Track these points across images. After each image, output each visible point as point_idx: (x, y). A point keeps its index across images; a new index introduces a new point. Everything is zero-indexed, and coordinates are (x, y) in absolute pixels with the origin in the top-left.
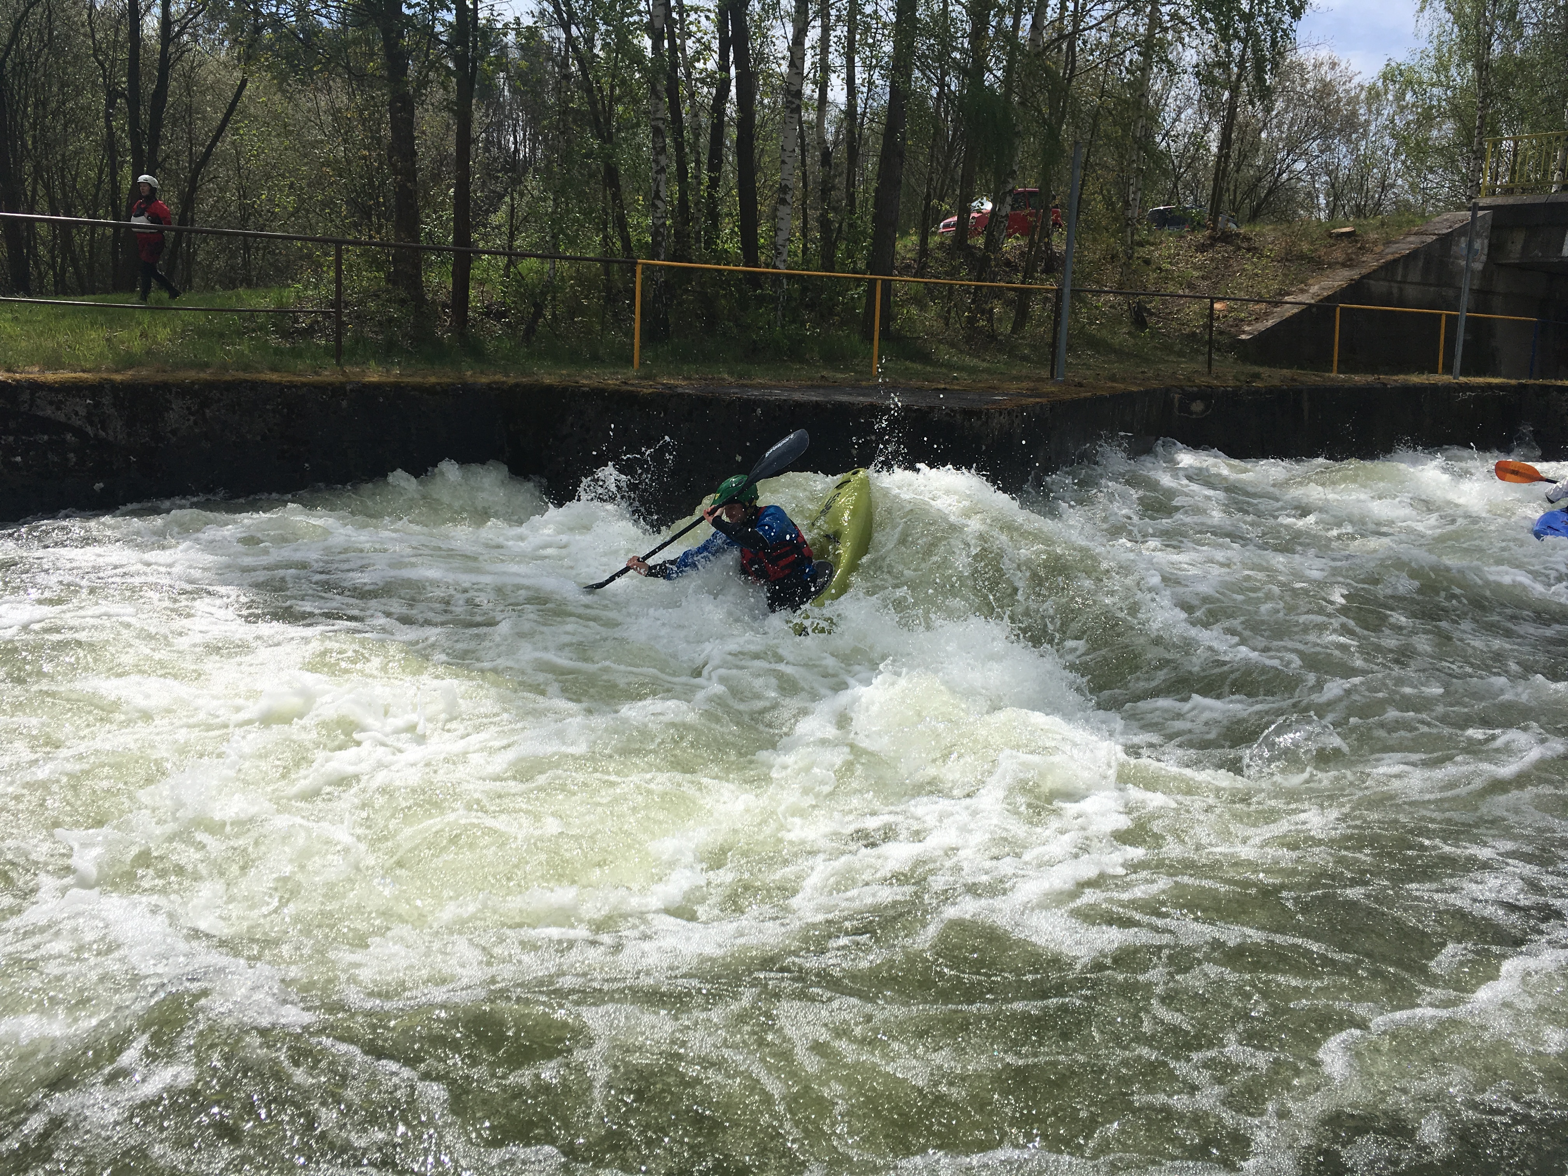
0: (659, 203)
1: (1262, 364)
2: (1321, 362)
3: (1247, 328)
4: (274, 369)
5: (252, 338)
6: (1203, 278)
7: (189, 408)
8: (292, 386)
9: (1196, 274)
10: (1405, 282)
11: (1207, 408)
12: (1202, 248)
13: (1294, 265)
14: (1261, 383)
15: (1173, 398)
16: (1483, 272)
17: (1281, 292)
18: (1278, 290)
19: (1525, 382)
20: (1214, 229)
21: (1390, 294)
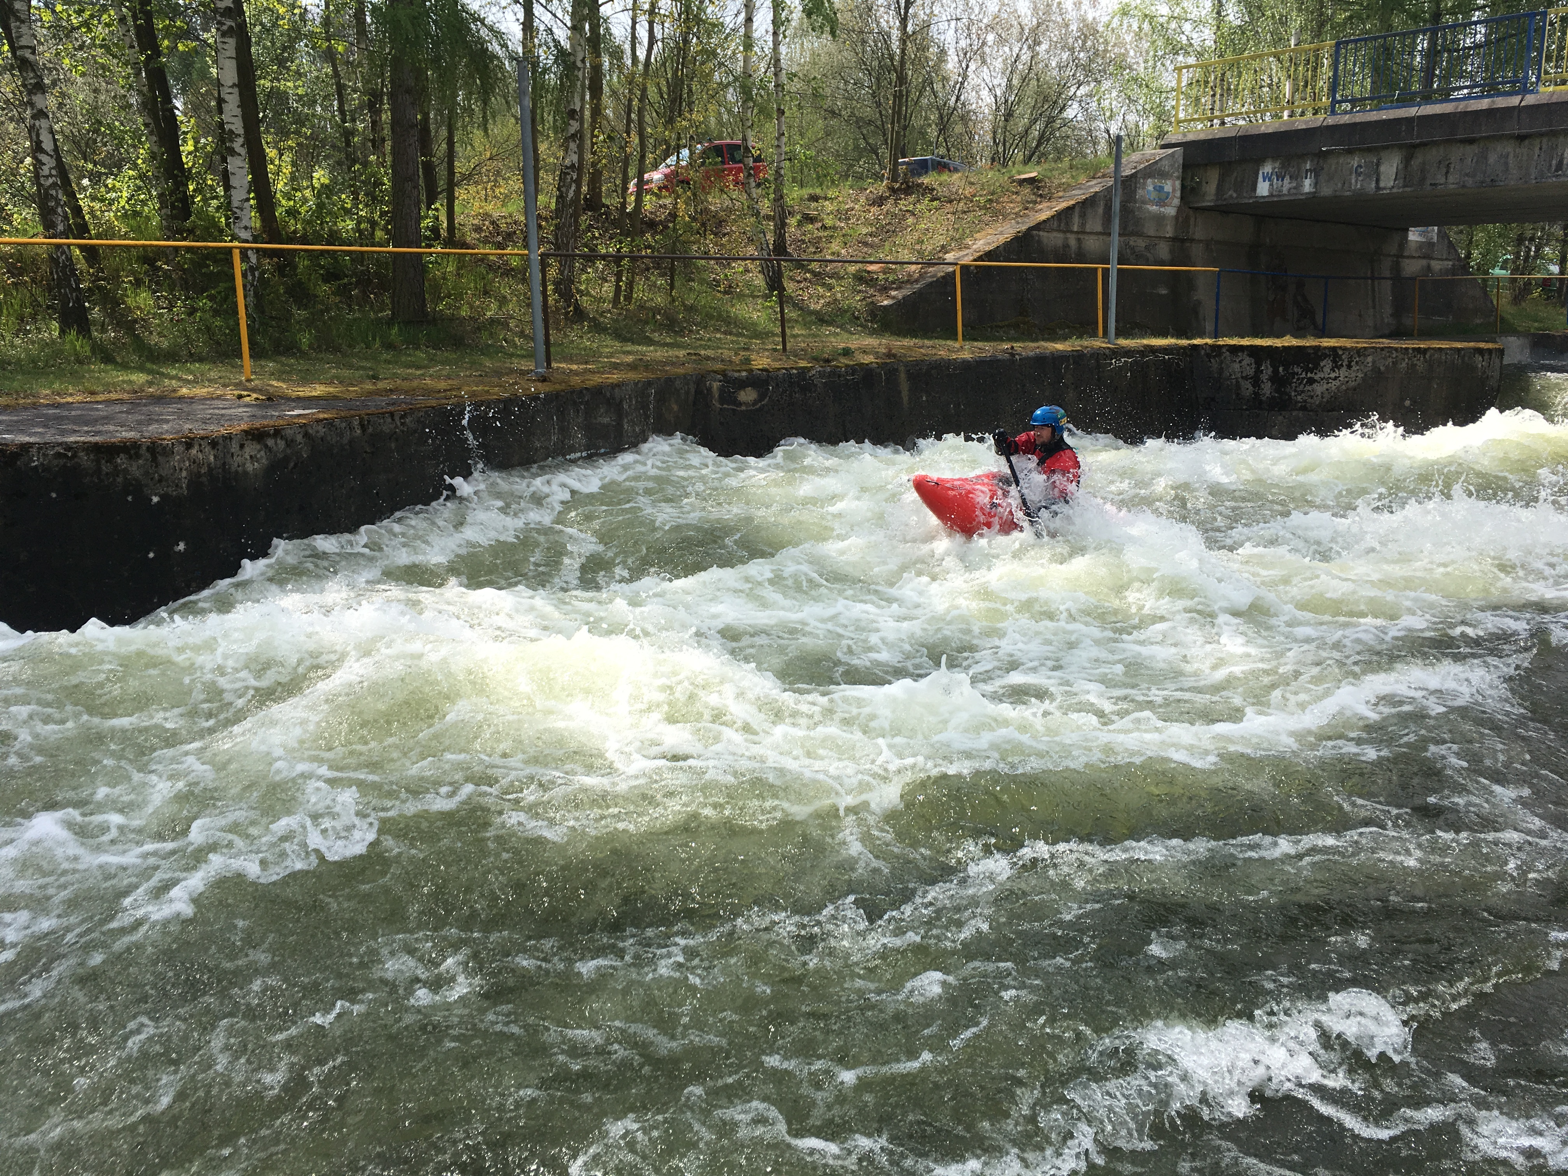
3: (892, 293)
10: (1084, 233)
11: (761, 397)
12: (879, 201)
13: (970, 217)
14: (844, 361)
15: (711, 387)
16: (1176, 217)
17: (944, 249)
18: (943, 247)
19: (1197, 341)
20: (894, 179)
21: (1066, 246)
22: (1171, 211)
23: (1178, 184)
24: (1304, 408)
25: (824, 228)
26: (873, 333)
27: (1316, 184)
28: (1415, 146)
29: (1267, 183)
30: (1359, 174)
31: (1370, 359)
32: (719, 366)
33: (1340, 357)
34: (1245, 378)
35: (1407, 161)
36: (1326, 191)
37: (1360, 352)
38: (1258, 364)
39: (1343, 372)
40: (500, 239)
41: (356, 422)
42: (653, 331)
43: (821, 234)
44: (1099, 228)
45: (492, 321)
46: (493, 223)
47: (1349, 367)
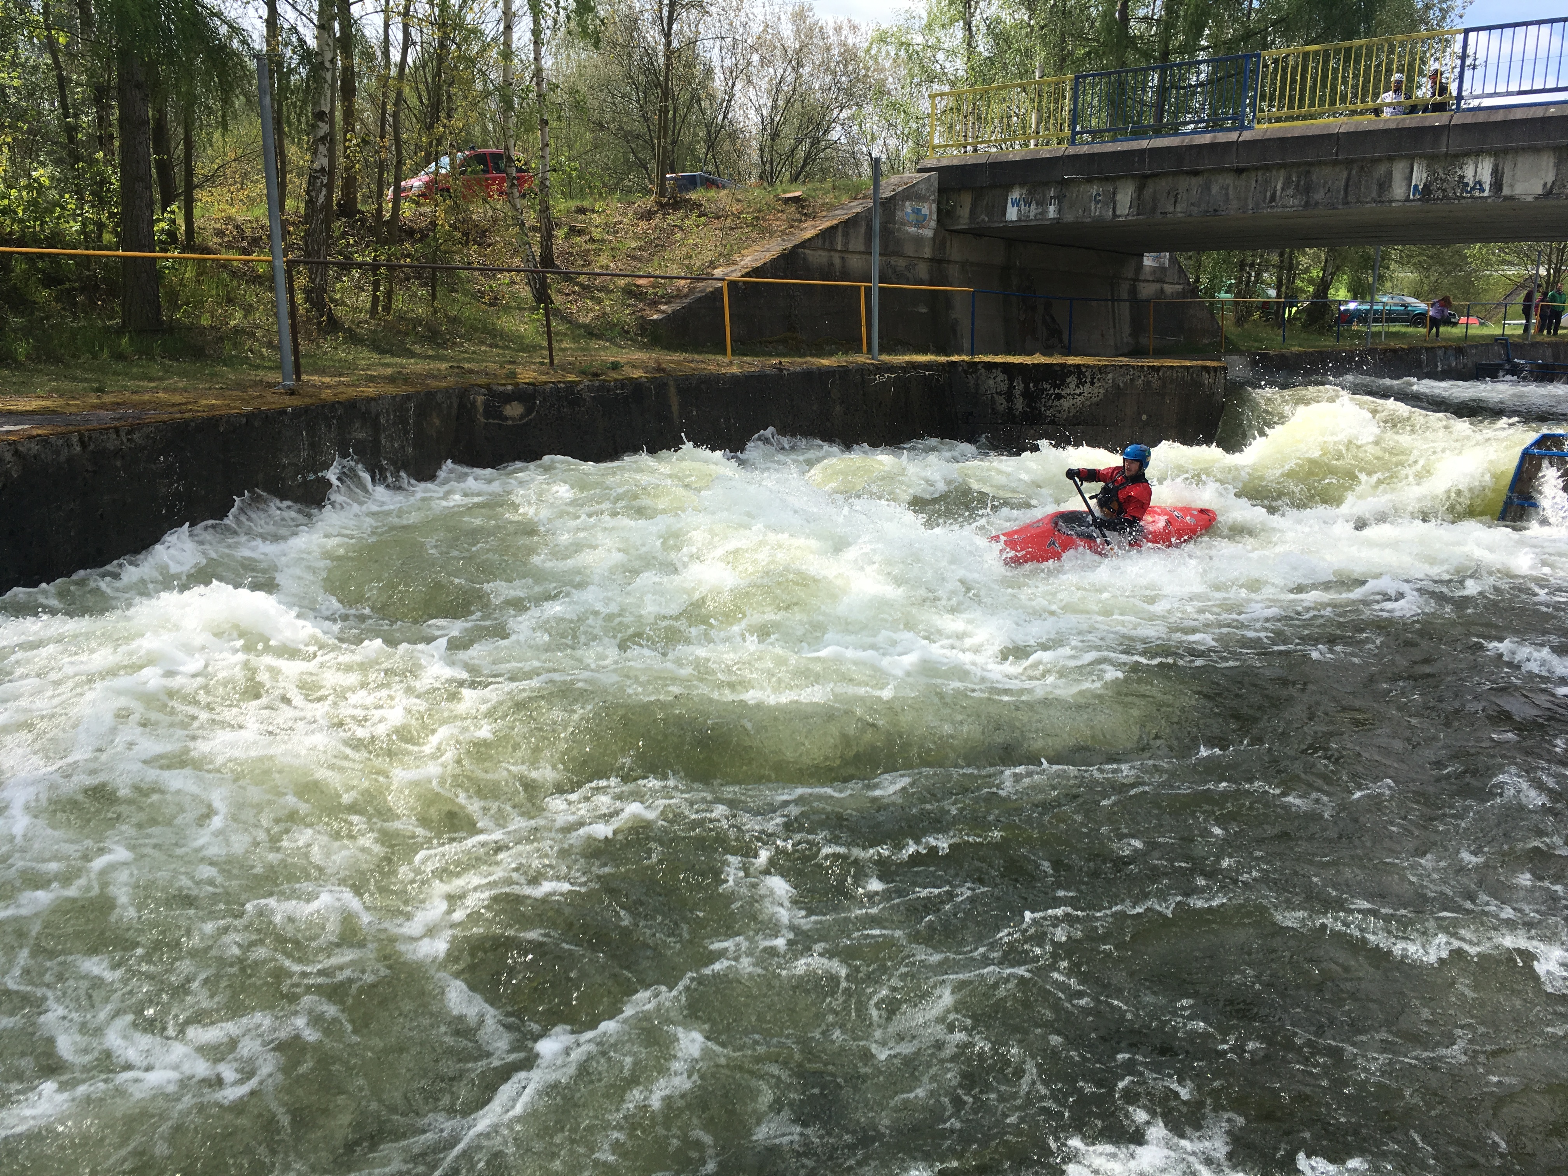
3: (662, 308)
10: (847, 251)
11: (529, 411)
12: (648, 215)
13: (737, 234)
14: (614, 375)
15: (475, 401)
16: (934, 239)
17: (713, 265)
18: (711, 262)
19: (955, 358)
20: (662, 194)
21: (831, 264)
22: (928, 233)
23: (934, 206)
24: (1053, 422)
25: (592, 240)
26: (643, 347)
27: (1060, 211)
28: (1146, 177)
29: (1016, 209)
30: (1097, 202)
31: (1110, 376)
32: (483, 380)
33: (1083, 374)
34: (999, 394)
35: (1140, 189)
36: (1069, 217)
37: (1102, 370)
38: (1011, 380)
39: (1087, 388)
40: (245, 244)
41: (75, 438)
42: (414, 343)
43: (589, 247)
44: (862, 248)
45: (237, 331)
46: (237, 227)
47: (1092, 383)
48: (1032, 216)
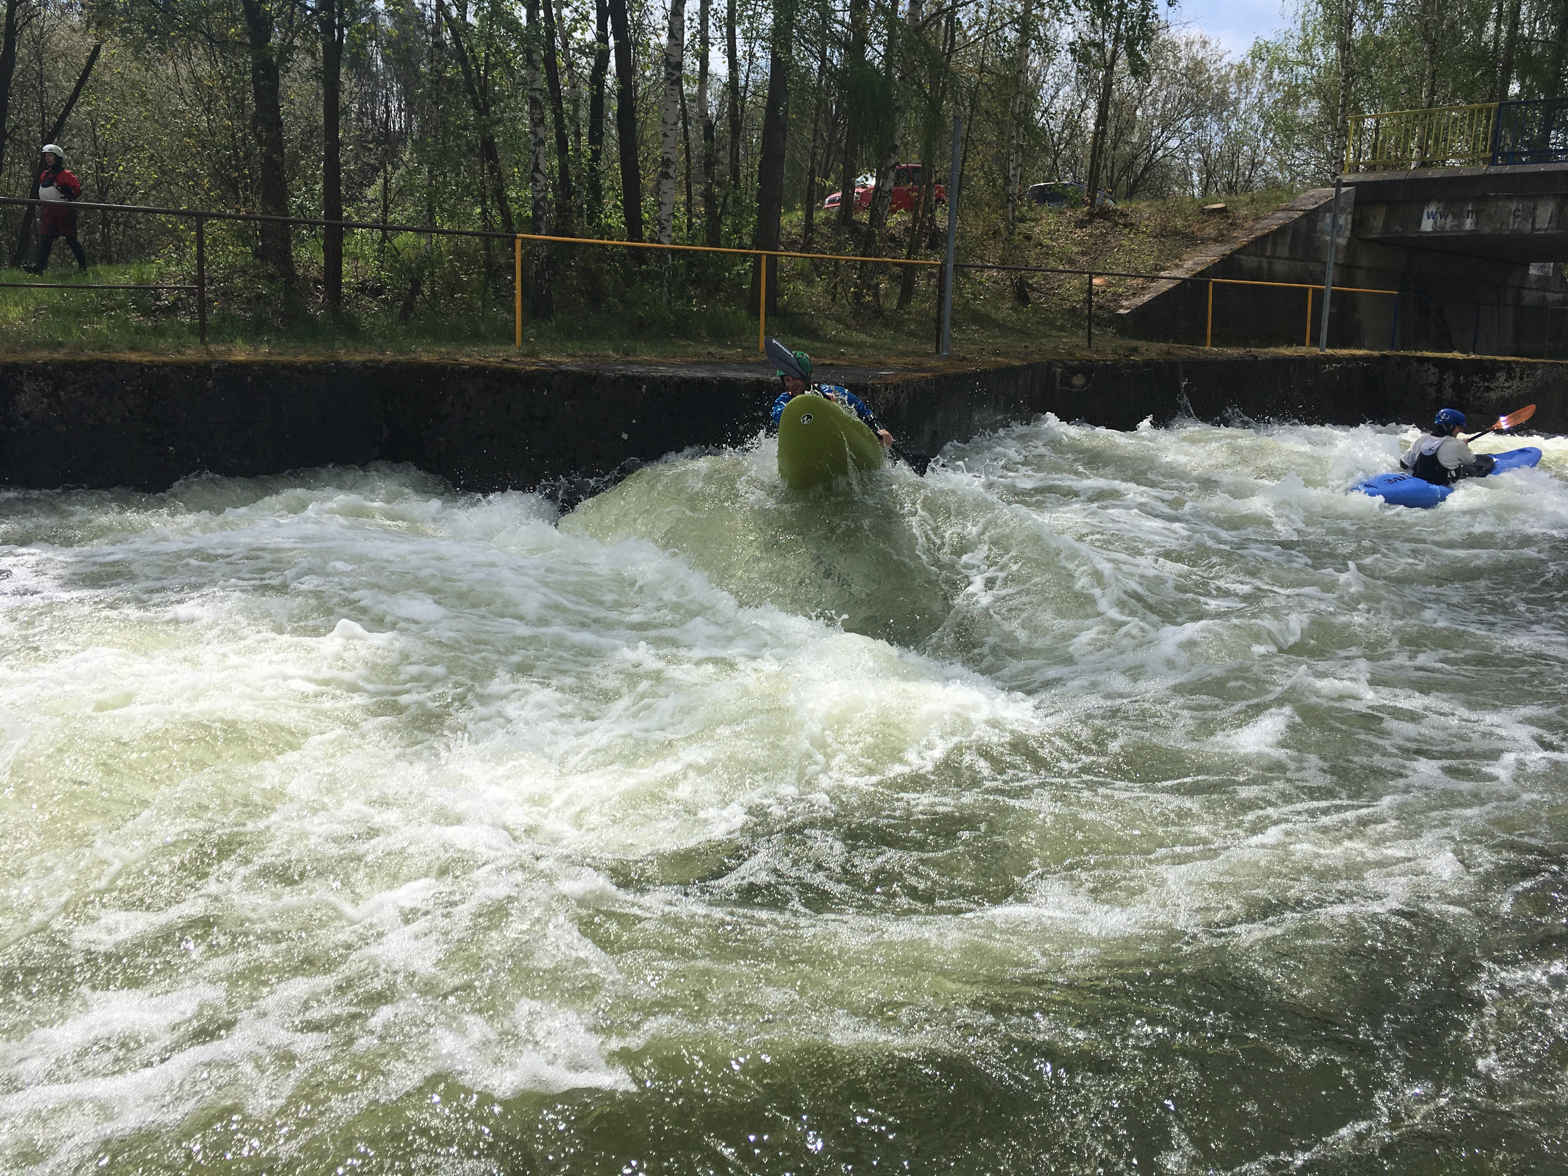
0: (538, 176)
1: (1139, 338)
2: (1196, 336)
3: (1125, 303)
4: (133, 349)
5: (111, 317)
6: (1083, 253)
7: (42, 390)
8: (152, 365)
9: (1076, 249)
10: (1274, 257)
11: (1088, 381)
12: (1081, 224)
14: (1138, 357)
15: (1055, 373)
16: (1348, 247)
19: (1387, 353)
20: (1092, 205)
22: (1342, 241)
23: (1350, 218)
27: (1477, 223)
29: (1431, 221)
30: (1516, 217)
32: (1058, 356)
35: (1561, 206)
36: (1486, 230)
39: (1516, 383)
44: (1286, 254)
47: (1521, 379)
48: (1448, 227)
